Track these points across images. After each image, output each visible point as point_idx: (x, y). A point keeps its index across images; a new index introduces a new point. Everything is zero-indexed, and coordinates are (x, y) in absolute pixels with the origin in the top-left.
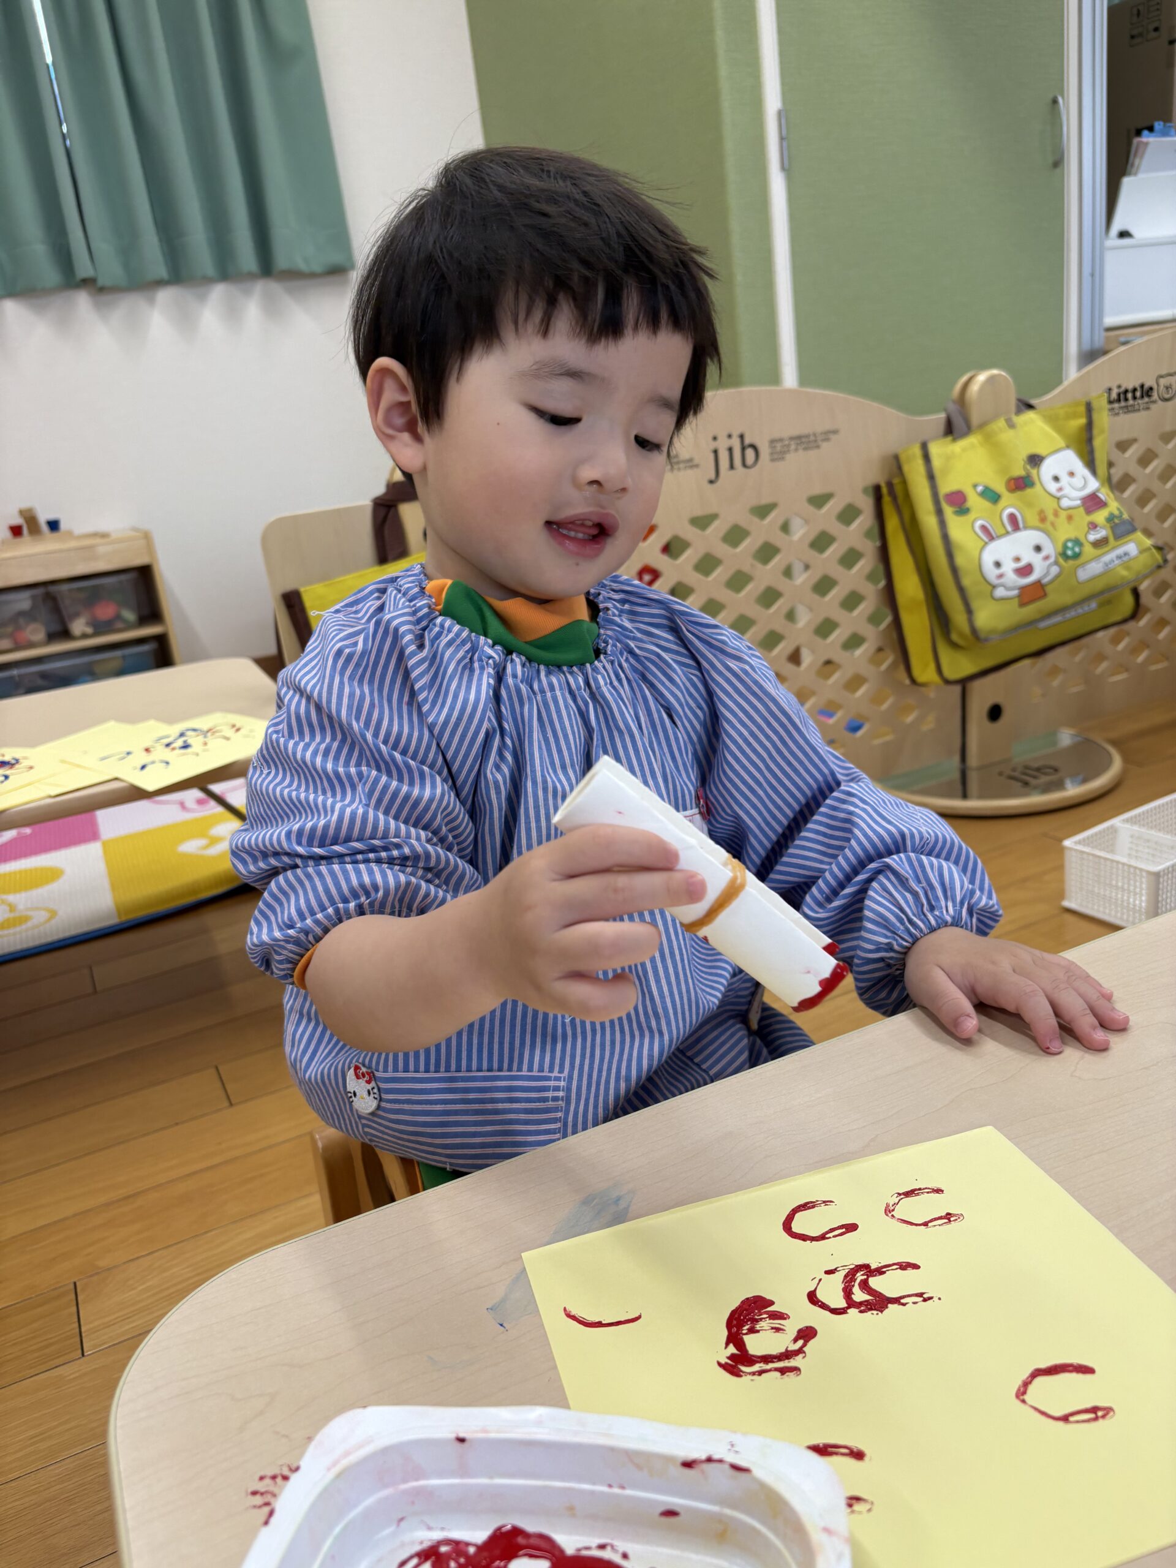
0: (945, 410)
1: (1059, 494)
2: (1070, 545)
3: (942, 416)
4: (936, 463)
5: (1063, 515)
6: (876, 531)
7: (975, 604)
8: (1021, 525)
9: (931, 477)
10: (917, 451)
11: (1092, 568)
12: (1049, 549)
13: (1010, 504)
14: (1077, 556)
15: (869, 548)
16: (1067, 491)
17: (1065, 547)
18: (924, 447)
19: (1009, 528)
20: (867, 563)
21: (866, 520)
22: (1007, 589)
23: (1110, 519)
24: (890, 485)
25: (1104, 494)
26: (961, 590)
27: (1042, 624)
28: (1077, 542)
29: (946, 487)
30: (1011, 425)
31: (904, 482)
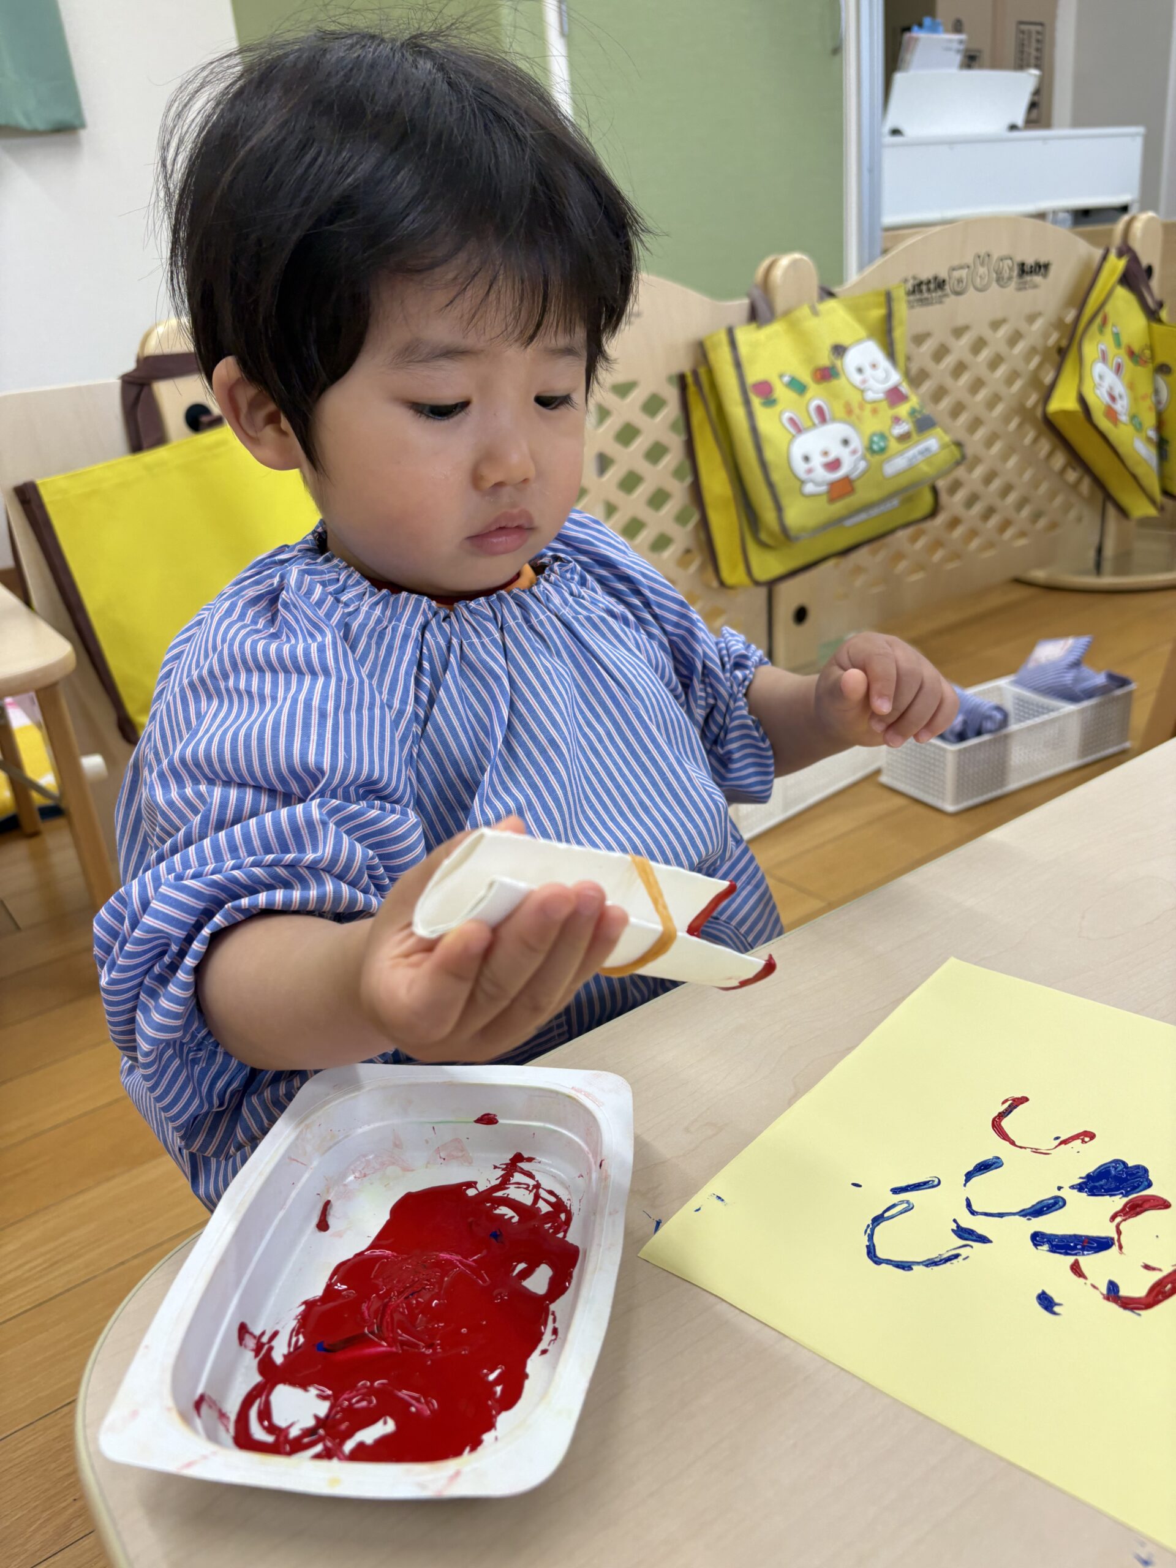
0: (749, 295)
1: (862, 387)
2: (875, 439)
3: (745, 302)
4: (743, 350)
5: (868, 407)
6: (681, 424)
7: (785, 501)
8: (828, 417)
9: (738, 365)
10: (723, 337)
11: (897, 464)
12: (856, 443)
13: (816, 395)
14: (882, 450)
15: (675, 443)
16: (872, 383)
17: (871, 442)
18: (730, 333)
19: (816, 420)
20: (674, 456)
21: (671, 410)
22: (817, 484)
23: (913, 412)
24: (695, 373)
25: (905, 388)
26: (771, 485)
27: (849, 523)
28: (883, 436)
29: (753, 376)
30: (815, 313)
31: (710, 371)
